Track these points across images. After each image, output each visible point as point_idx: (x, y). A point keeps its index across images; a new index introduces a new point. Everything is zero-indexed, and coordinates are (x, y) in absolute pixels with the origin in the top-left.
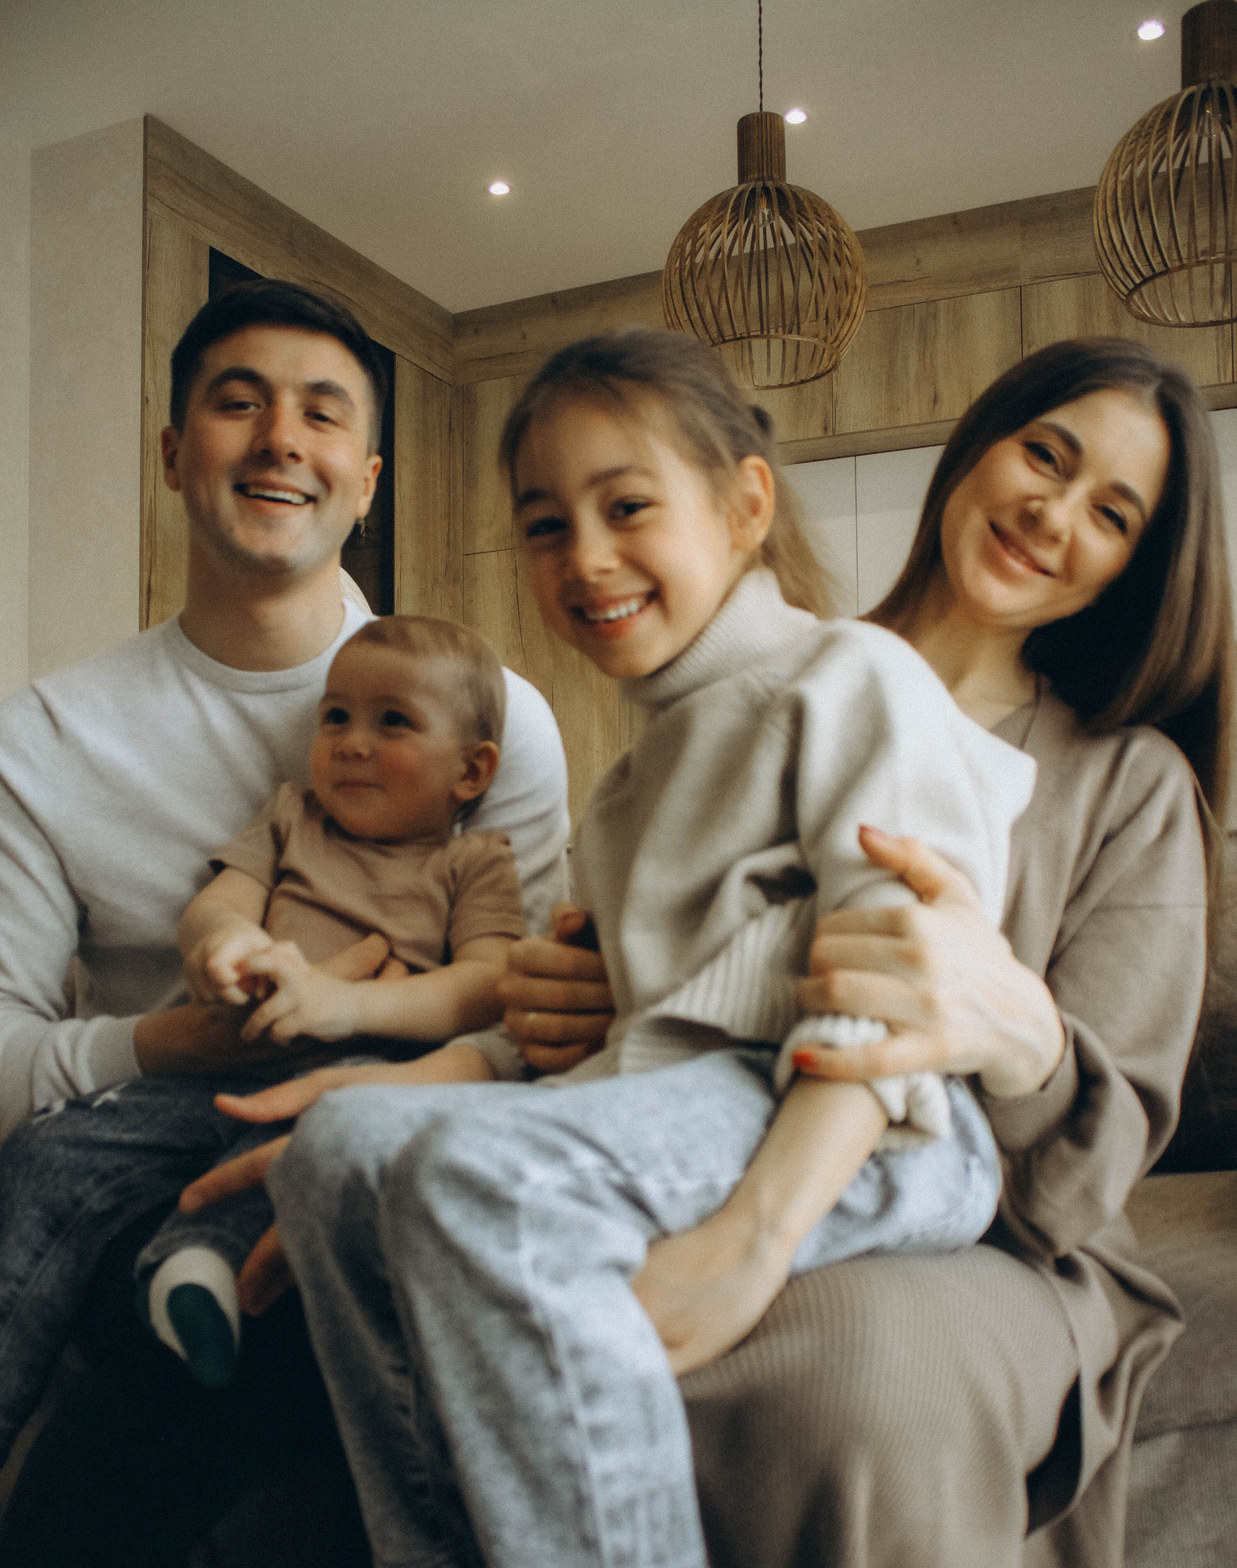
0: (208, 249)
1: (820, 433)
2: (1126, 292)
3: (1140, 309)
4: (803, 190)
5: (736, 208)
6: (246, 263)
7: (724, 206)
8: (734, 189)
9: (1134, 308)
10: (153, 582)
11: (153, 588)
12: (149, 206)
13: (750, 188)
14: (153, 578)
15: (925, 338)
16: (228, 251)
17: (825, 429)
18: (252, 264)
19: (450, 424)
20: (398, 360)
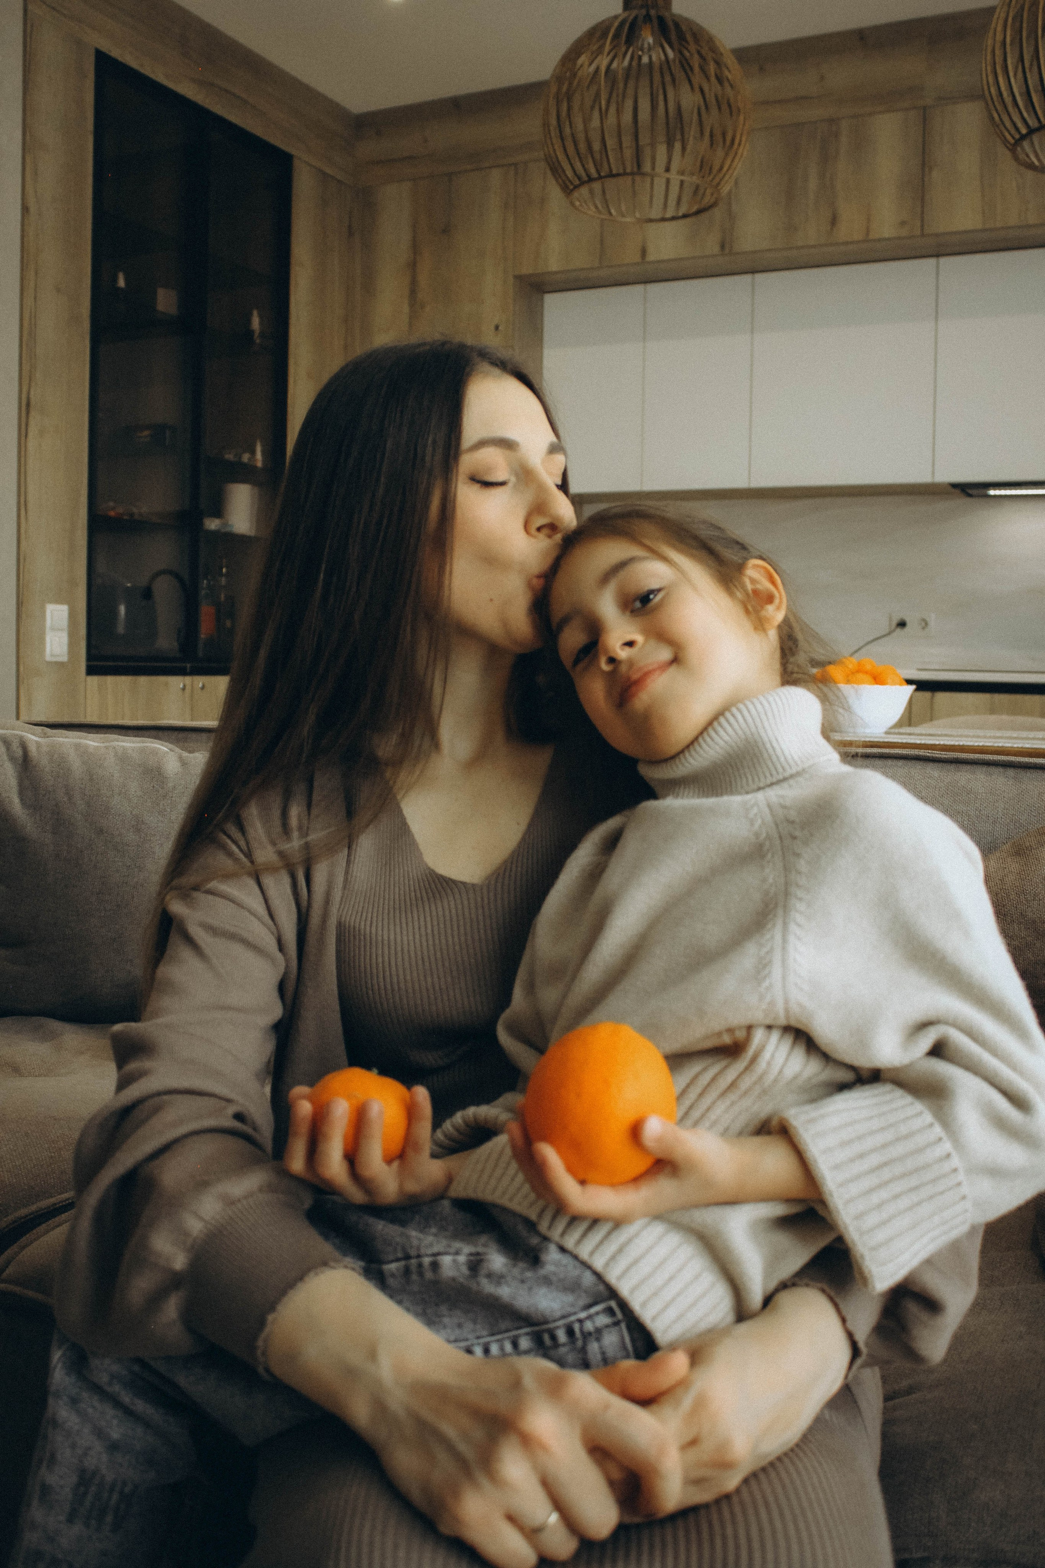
0: (94, 51)
1: (716, 249)
2: (1012, 141)
3: (1028, 156)
4: (687, 19)
5: (617, 36)
6: (134, 64)
7: (605, 34)
8: (616, 17)
9: (1022, 156)
10: (32, 396)
11: (33, 402)
12: (30, 7)
13: (631, 18)
14: (32, 393)
15: (826, 159)
16: (115, 53)
17: (723, 247)
18: (142, 65)
19: (350, 227)
20: (296, 163)
